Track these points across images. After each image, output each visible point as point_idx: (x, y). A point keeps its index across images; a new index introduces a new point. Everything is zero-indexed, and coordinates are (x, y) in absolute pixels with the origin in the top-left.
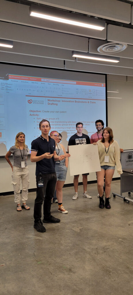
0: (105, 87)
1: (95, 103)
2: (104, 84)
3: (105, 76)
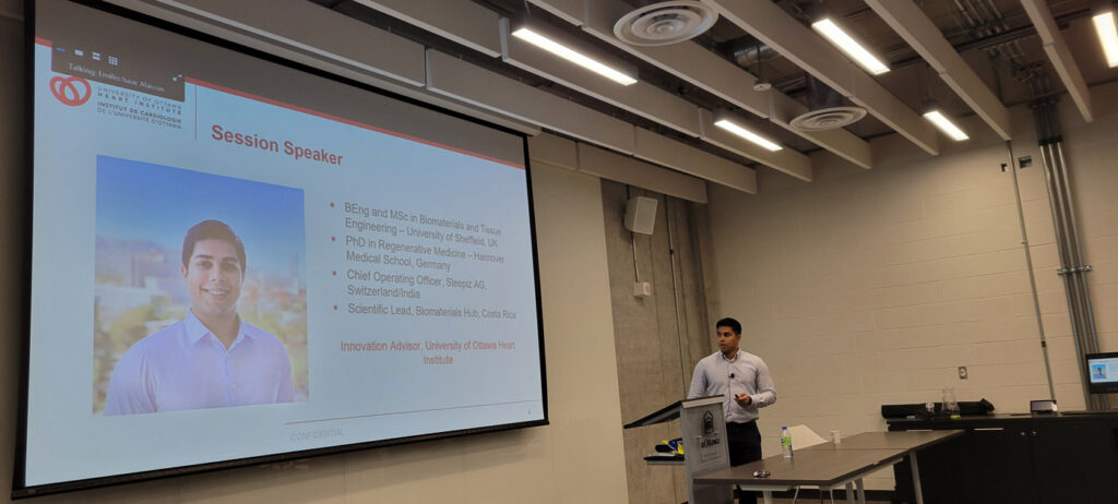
3: (521, 139)
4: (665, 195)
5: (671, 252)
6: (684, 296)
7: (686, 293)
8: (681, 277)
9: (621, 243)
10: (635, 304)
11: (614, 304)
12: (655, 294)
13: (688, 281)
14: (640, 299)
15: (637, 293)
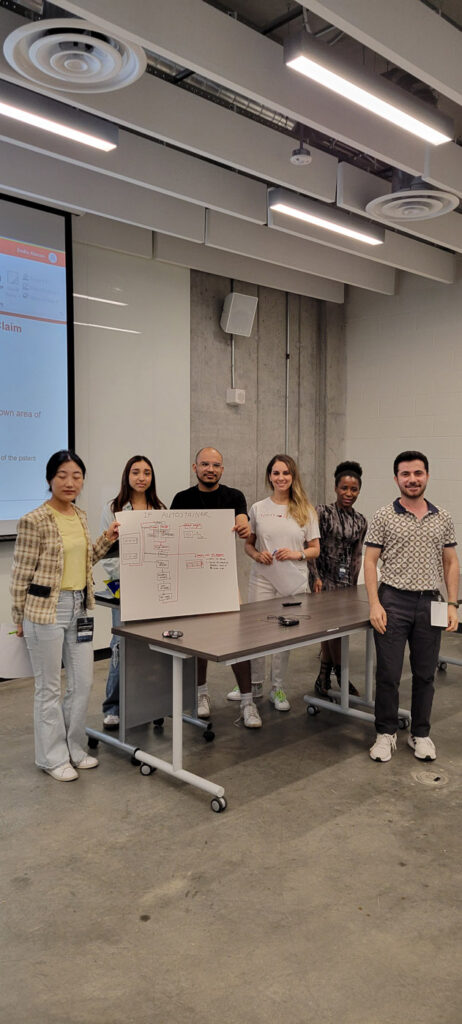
0: (64, 269)
1: (18, 329)
2: (57, 255)
4: (287, 293)
5: (288, 356)
6: (299, 405)
7: (302, 402)
8: (299, 385)
9: (214, 346)
10: (228, 411)
11: (195, 411)
12: (258, 402)
13: (308, 387)
14: (235, 407)
15: (228, 402)
